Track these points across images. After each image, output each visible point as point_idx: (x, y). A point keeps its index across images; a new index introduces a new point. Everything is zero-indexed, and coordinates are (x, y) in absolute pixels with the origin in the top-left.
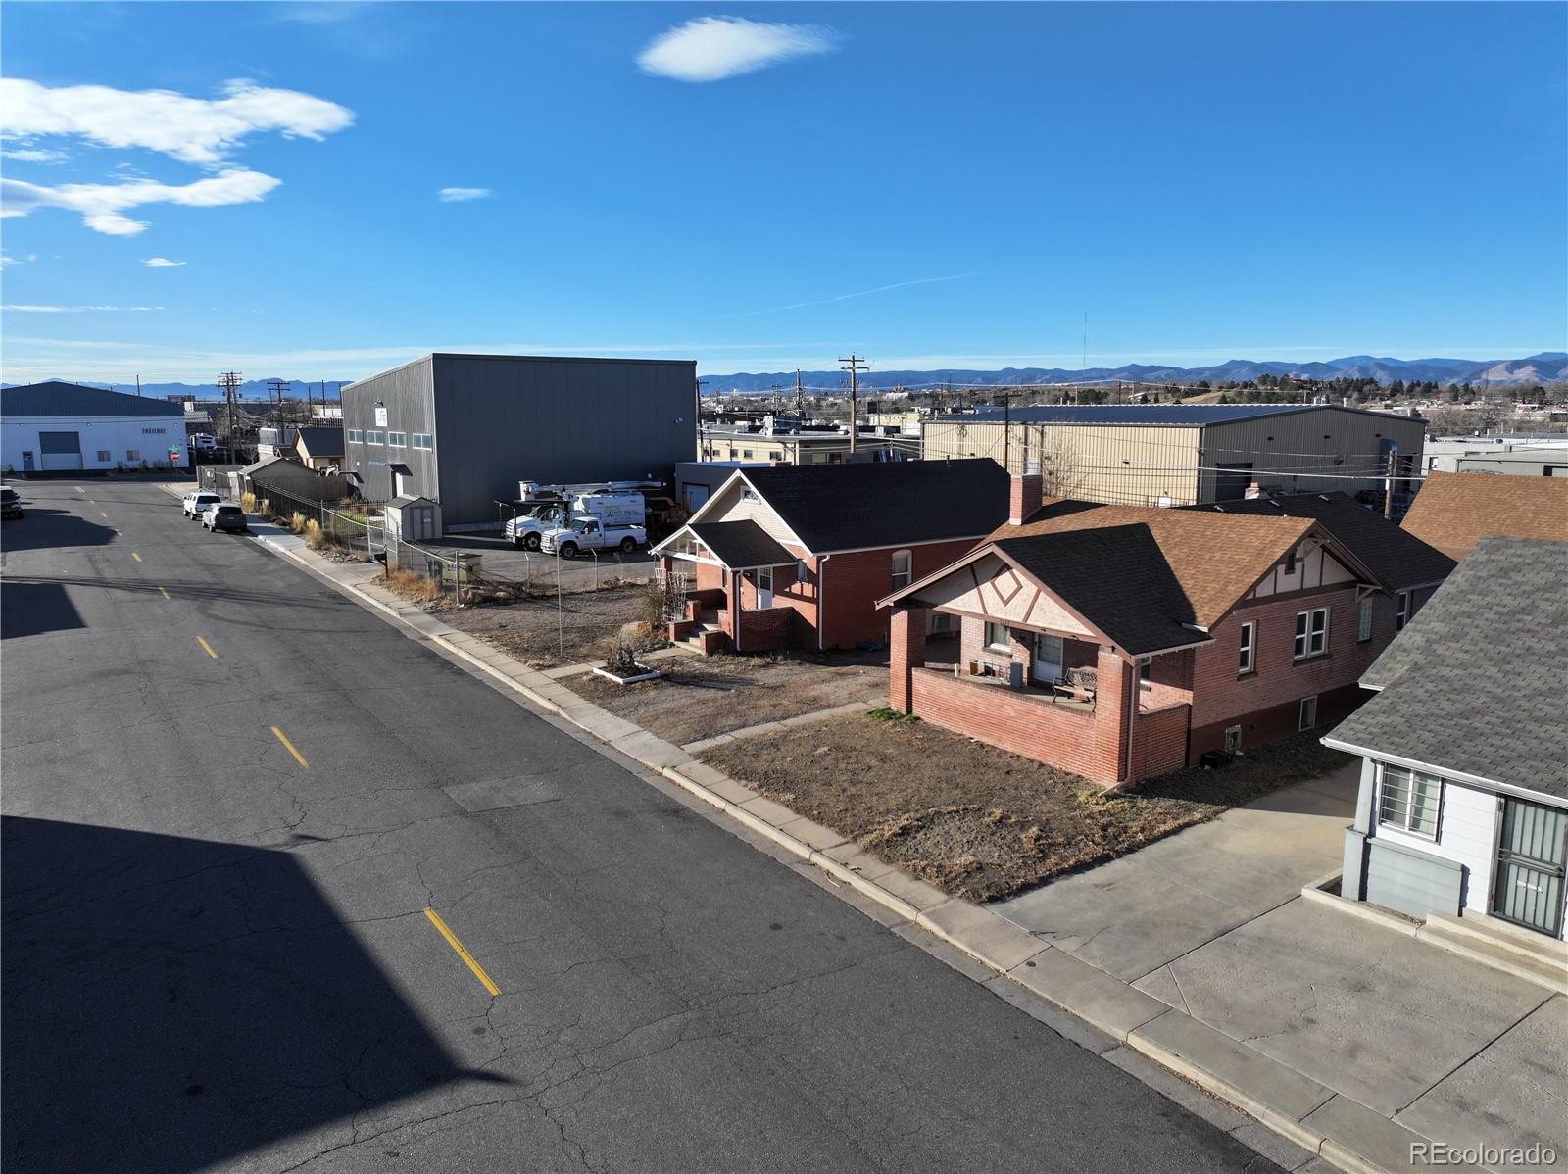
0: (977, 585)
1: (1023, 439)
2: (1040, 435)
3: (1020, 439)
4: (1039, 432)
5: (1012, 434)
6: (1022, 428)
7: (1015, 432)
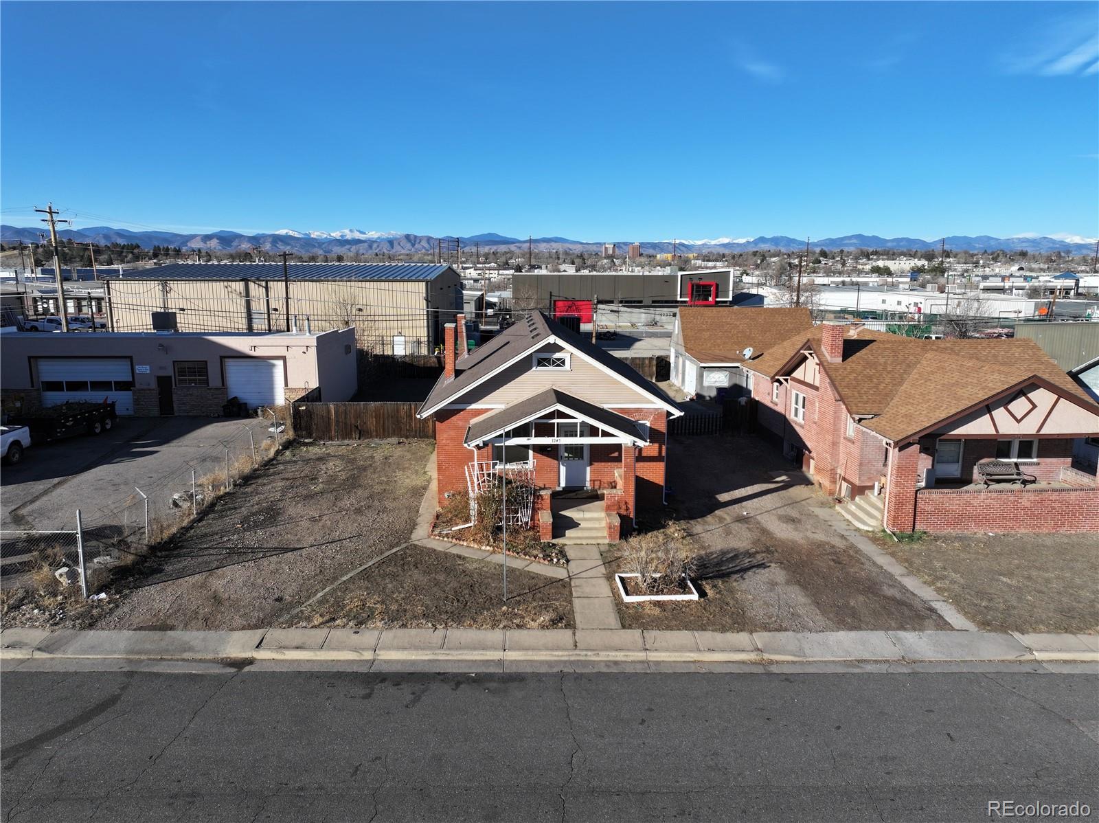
0: (989, 412)
1: (244, 294)
2: (264, 289)
3: (240, 293)
4: (263, 287)
5: (230, 289)
6: (242, 284)
7: (234, 287)
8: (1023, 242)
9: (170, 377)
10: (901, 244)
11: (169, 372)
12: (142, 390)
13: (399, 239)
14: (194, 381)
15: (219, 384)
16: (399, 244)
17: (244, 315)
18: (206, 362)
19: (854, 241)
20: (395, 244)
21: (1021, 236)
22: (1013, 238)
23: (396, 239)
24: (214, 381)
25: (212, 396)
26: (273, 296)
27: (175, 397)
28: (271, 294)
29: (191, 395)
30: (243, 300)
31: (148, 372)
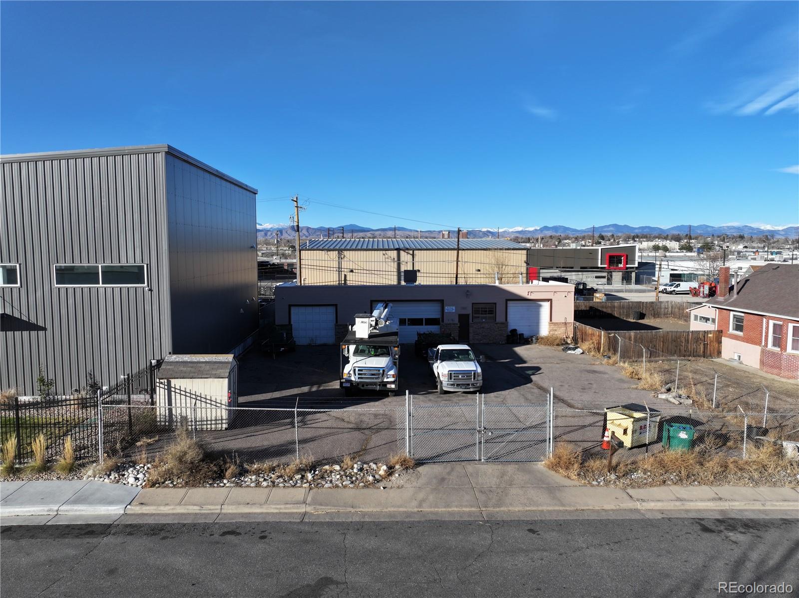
1: (396, 259)
2: (411, 256)
3: (394, 259)
4: (410, 254)
5: (386, 256)
6: (395, 252)
7: (389, 255)
8: (731, 229)
9: (468, 315)
10: (645, 230)
11: (469, 311)
12: (448, 324)
13: (286, 229)
14: (485, 318)
15: (503, 320)
16: (287, 232)
17: (396, 274)
18: (495, 304)
19: (611, 229)
20: (284, 232)
21: (729, 224)
22: (724, 226)
23: (284, 229)
24: (500, 318)
25: (498, 328)
26: (417, 260)
27: (471, 330)
28: (416, 259)
29: (483, 328)
30: (396, 264)
31: (454, 311)
